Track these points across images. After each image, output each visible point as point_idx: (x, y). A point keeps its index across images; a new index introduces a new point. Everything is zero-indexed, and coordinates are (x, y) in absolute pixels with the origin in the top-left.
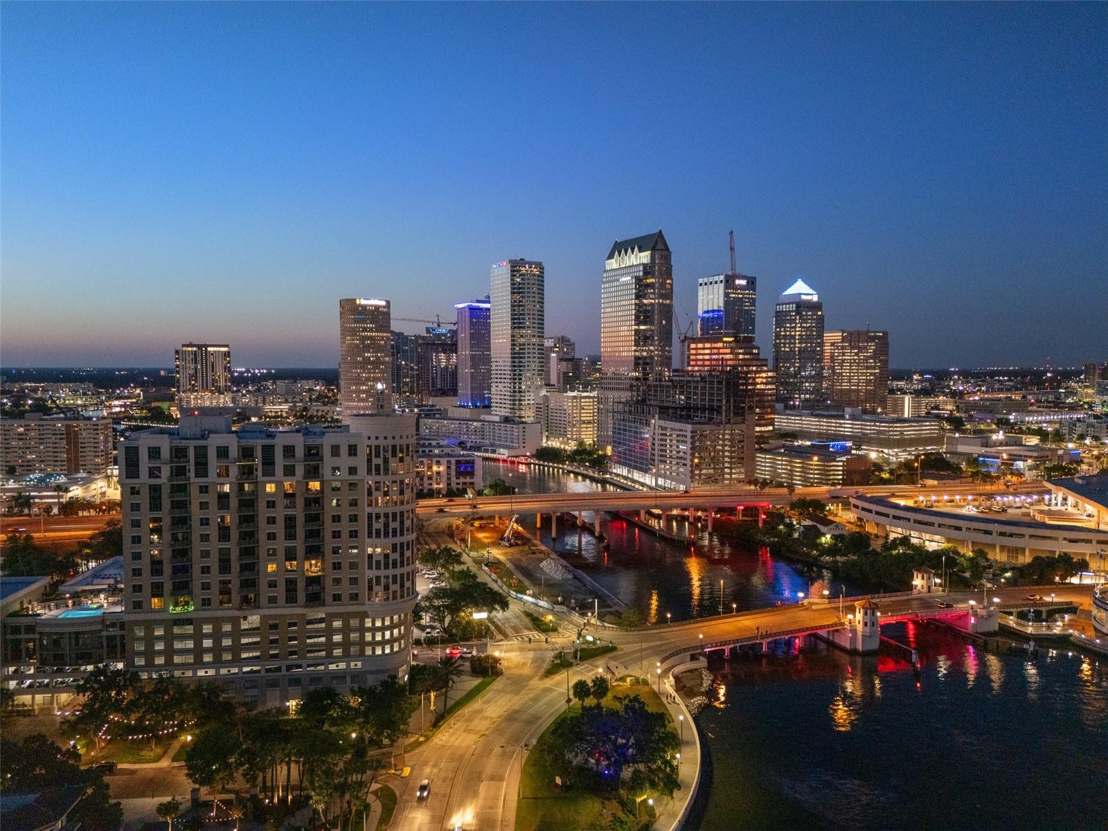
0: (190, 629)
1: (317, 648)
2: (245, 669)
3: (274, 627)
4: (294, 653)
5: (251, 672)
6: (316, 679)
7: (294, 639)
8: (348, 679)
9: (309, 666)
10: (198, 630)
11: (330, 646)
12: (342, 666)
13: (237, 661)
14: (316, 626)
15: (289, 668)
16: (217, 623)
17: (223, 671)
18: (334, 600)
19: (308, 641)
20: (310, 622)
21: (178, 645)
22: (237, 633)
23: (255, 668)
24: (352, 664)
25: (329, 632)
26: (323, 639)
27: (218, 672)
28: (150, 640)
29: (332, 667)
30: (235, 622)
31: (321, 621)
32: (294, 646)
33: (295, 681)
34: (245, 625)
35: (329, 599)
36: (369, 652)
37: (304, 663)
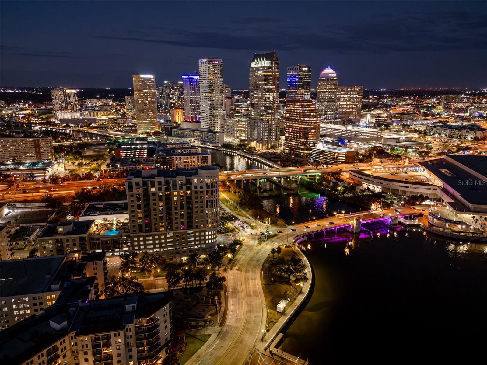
0: (151, 238)
1: (191, 241)
2: (169, 249)
3: (178, 236)
4: (184, 243)
5: (171, 249)
6: (191, 251)
7: (184, 239)
8: (201, 250)
9: (189, 247)
10: (154, 238)
11: (195, 241)
12: (199, 246)
13: (166, 246)
14: (190, 235)
15: (183, 248)
16: (160, 236)
17: (162, 250)
18: (196, 227)
19: (188, 240)
20: (189, 234)
21: (148, 242)
22: (166, 238)
23: (172, 248)
24: (202, 246)
25: (195, 237)
26: (193, 239)
27: (160, 250)
28: (139, 241)
29: (195, 247)
30: (165, 235)
31: (192, 233)
32: (184, 241)
33: (184, 252)
34: (168, 236)
35: (194, 226)
36: (207, 242)
37: (187, 246)
